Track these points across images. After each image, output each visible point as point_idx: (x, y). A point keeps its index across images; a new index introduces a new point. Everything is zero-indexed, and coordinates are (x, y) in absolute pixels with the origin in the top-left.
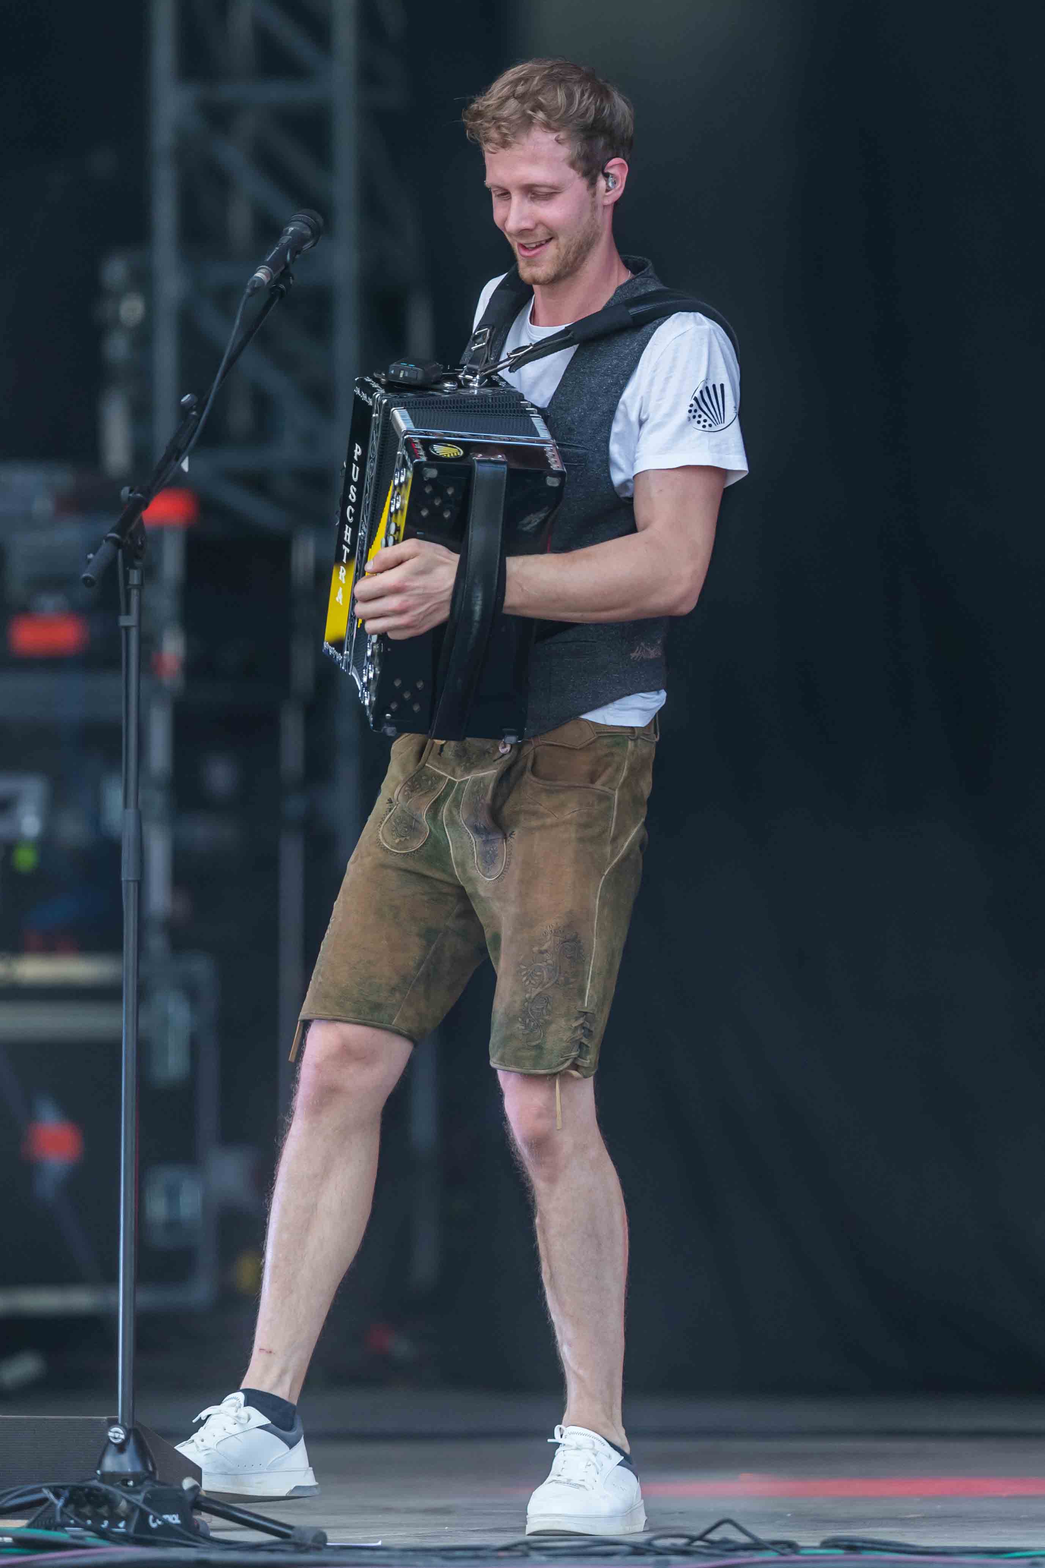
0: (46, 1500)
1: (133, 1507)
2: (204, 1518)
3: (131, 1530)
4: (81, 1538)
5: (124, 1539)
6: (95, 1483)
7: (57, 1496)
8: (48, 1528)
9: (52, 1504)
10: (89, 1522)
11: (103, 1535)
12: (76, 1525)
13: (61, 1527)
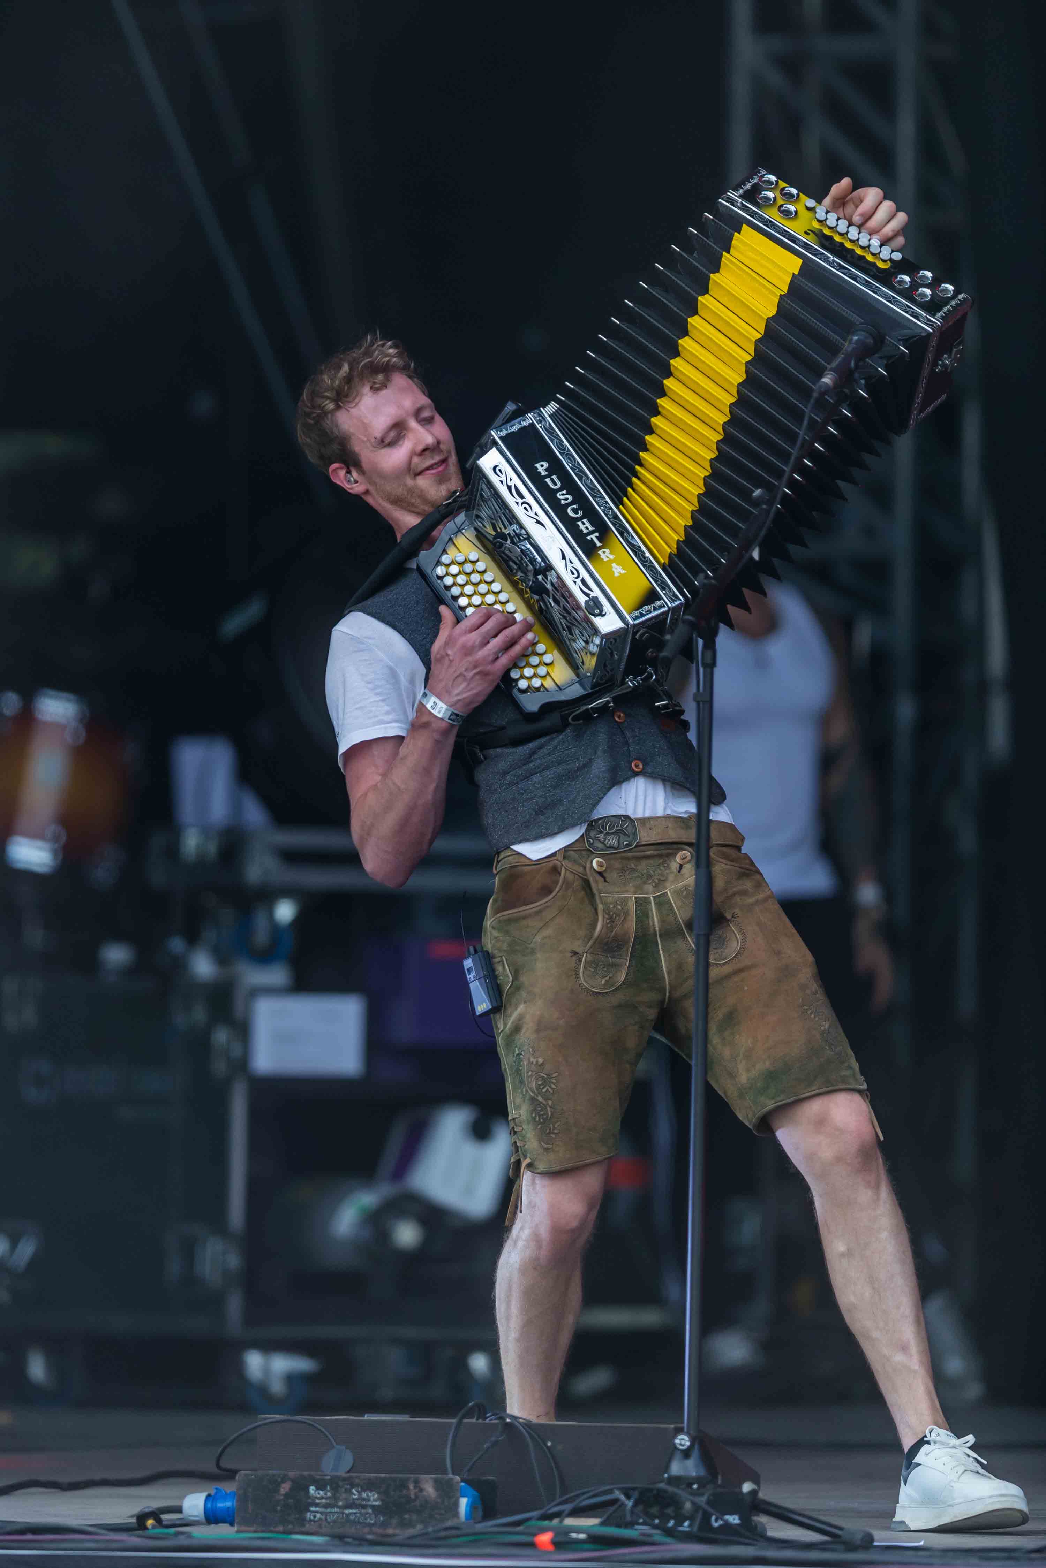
0: (616, 1501)
1: (696, 1507)
2: (763, 1519)
3: (695, 1529)
4: (650, 1535)
5: (688, 1537)
6: (662, 1485)
7: (628, 1497)
8: (619, 1526)
9: (623, 1505)
10: (657, 1521)
11: (670, 1533)
12: (644, 1524)
13: (631, 1525)
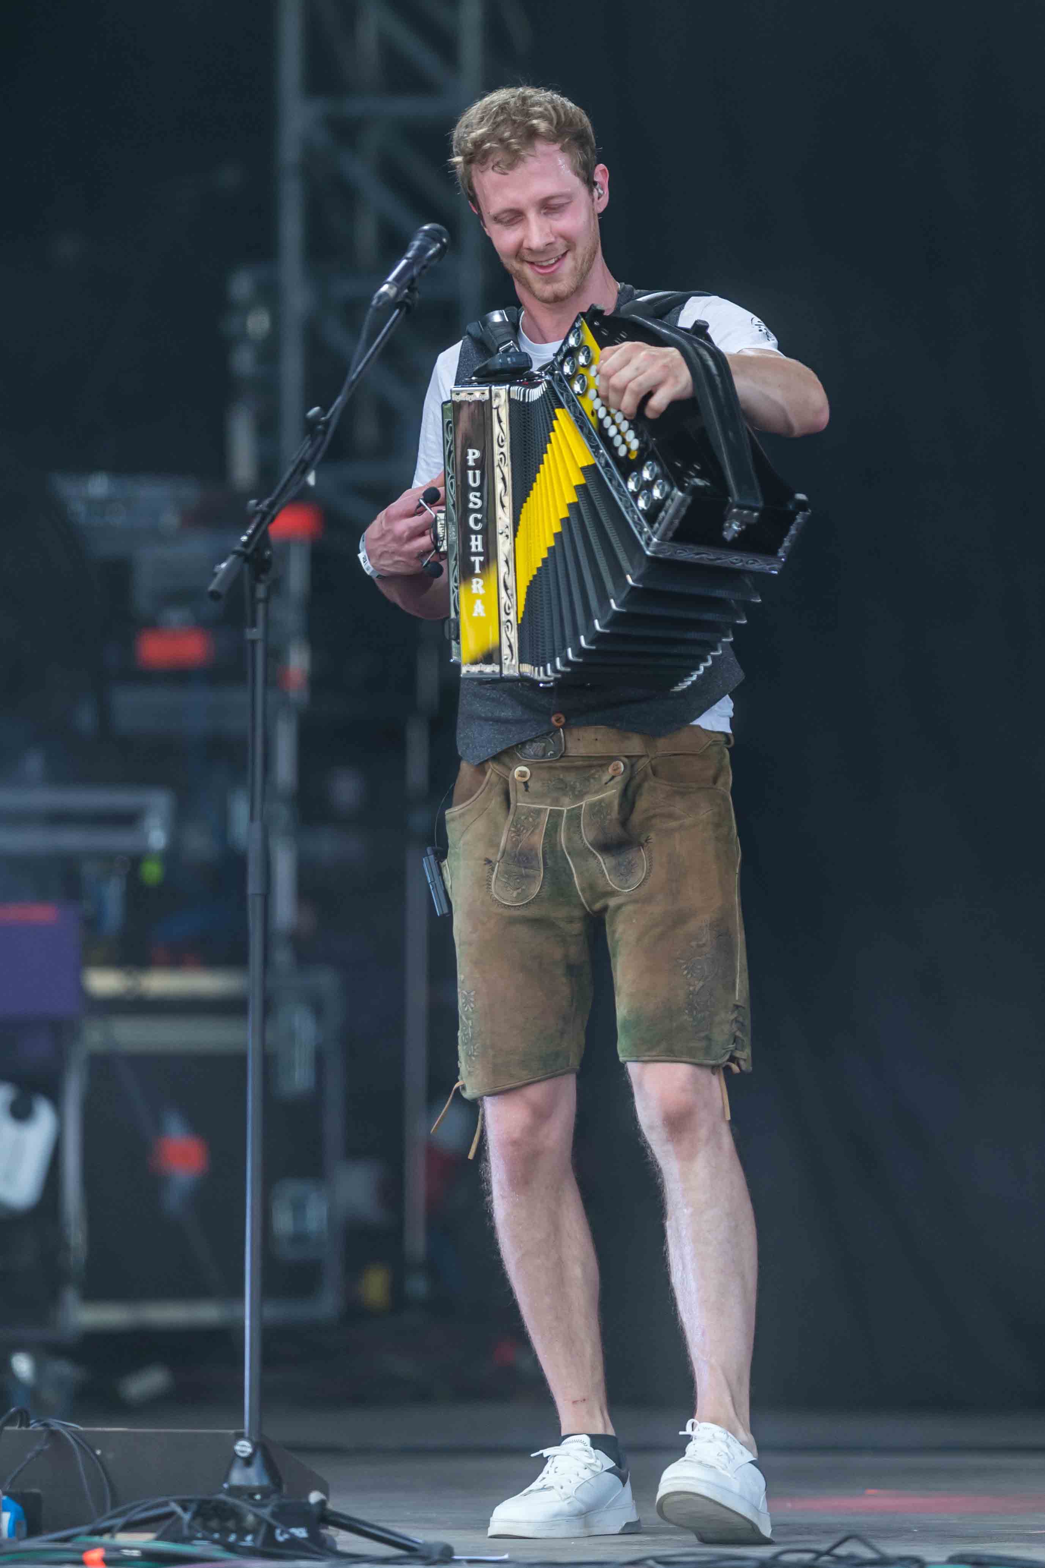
0: (171, 1514)
1: (260, 1520)
2: (331, 1531)
3: (259, 1543)
4: (209, 1551)
5: (250, 1553)
6: (222, 1497)
7: (185, 1509)
8: (175, 1541)
10: (216, 1536)
12: (203, 1539)
13: (188, 1540)
